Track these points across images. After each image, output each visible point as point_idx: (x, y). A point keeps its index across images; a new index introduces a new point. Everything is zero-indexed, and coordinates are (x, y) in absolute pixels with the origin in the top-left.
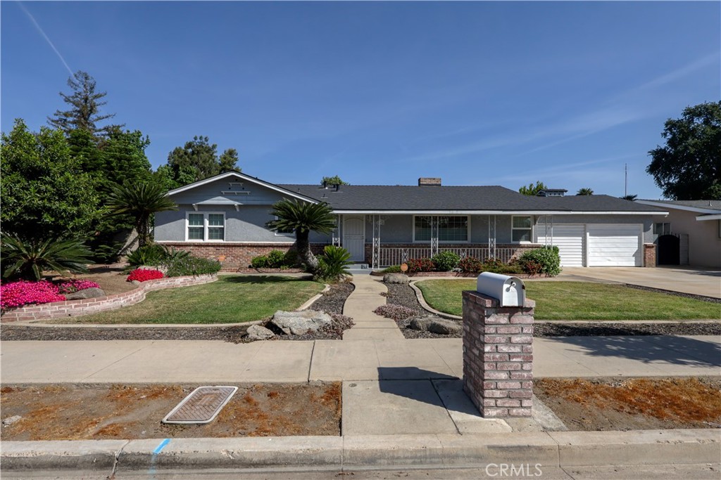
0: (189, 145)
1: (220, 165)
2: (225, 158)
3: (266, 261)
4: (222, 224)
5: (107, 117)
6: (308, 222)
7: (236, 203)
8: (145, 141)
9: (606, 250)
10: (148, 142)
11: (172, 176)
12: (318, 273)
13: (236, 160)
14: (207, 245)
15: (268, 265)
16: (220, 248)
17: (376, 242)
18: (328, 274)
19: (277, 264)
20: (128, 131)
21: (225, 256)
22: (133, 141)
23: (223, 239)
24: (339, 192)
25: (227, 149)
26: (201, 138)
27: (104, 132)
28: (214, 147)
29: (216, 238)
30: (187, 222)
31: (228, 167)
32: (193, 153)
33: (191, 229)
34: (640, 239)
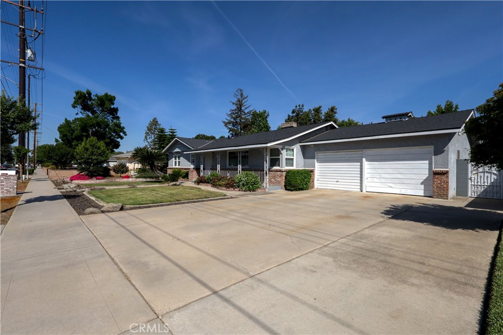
7: (180, 151)
9: (386, 176)
30: (174, 159)
34: (430, 164)
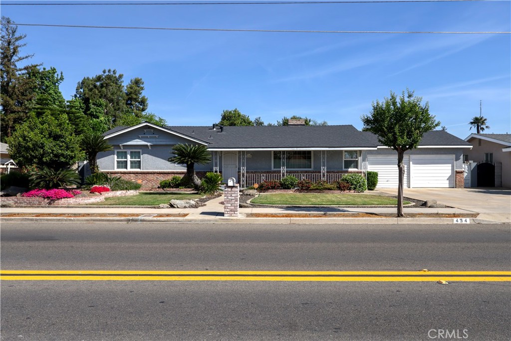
0: (99, 78)
1: (127, 94)
2: (131, 88)
3: (170, 183)
4: (139, 158)
5: (27, 57)
6: (192, 158)
7: (149, 144)
8: (59, 78)
9: (426, 175)
10: (62, 79)
11: (82, 109)
12: (201, 190)
13: (142, 89)
14: (130, 173)
15: (171, 186)
16: (138, 175)
17: (243, 170)
18: (207, 190)
19: (177, 186)
20: (44, 69)
21: (141, 181)
22: (49, 77)
23: (140, 168)
24: (223, 133)
25: (133, 78)
26: (109, 71)
27: (24, 72)
28: (121, 76)
29: (135, 168)
30: (116, 156)
31: (135, 96)
32: (102, 86)
33: (118, 162)
34: (453, 167)
